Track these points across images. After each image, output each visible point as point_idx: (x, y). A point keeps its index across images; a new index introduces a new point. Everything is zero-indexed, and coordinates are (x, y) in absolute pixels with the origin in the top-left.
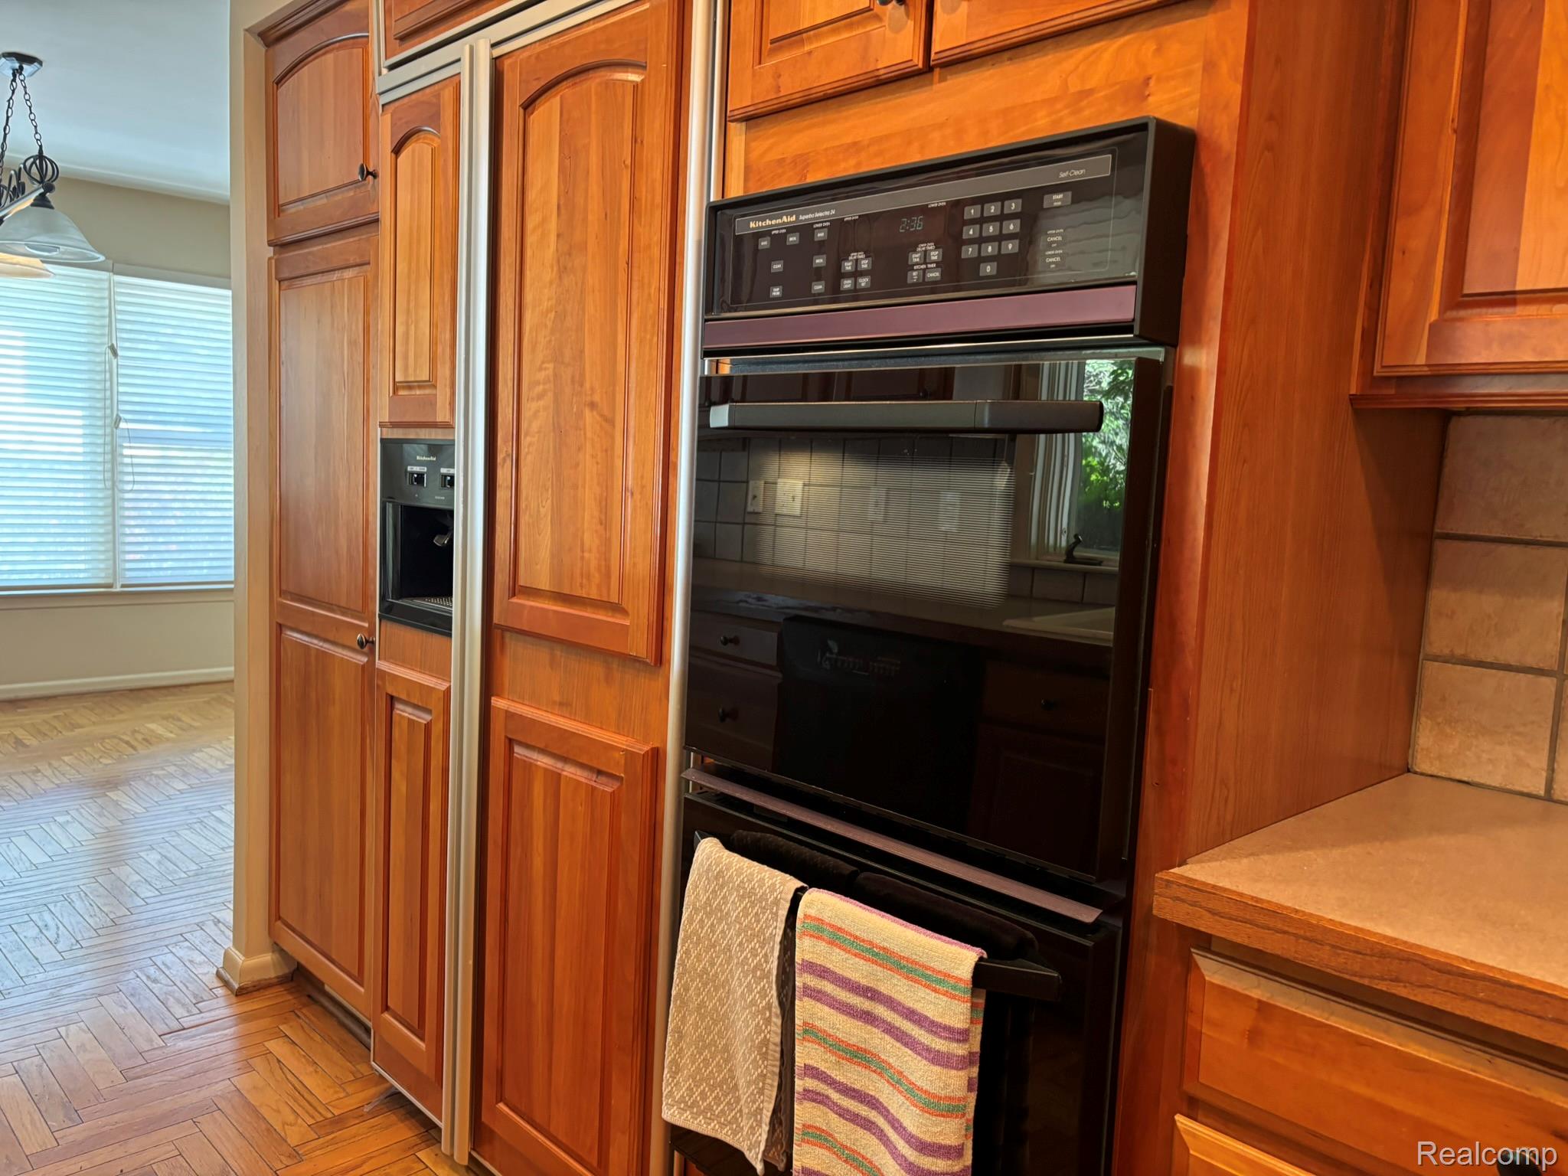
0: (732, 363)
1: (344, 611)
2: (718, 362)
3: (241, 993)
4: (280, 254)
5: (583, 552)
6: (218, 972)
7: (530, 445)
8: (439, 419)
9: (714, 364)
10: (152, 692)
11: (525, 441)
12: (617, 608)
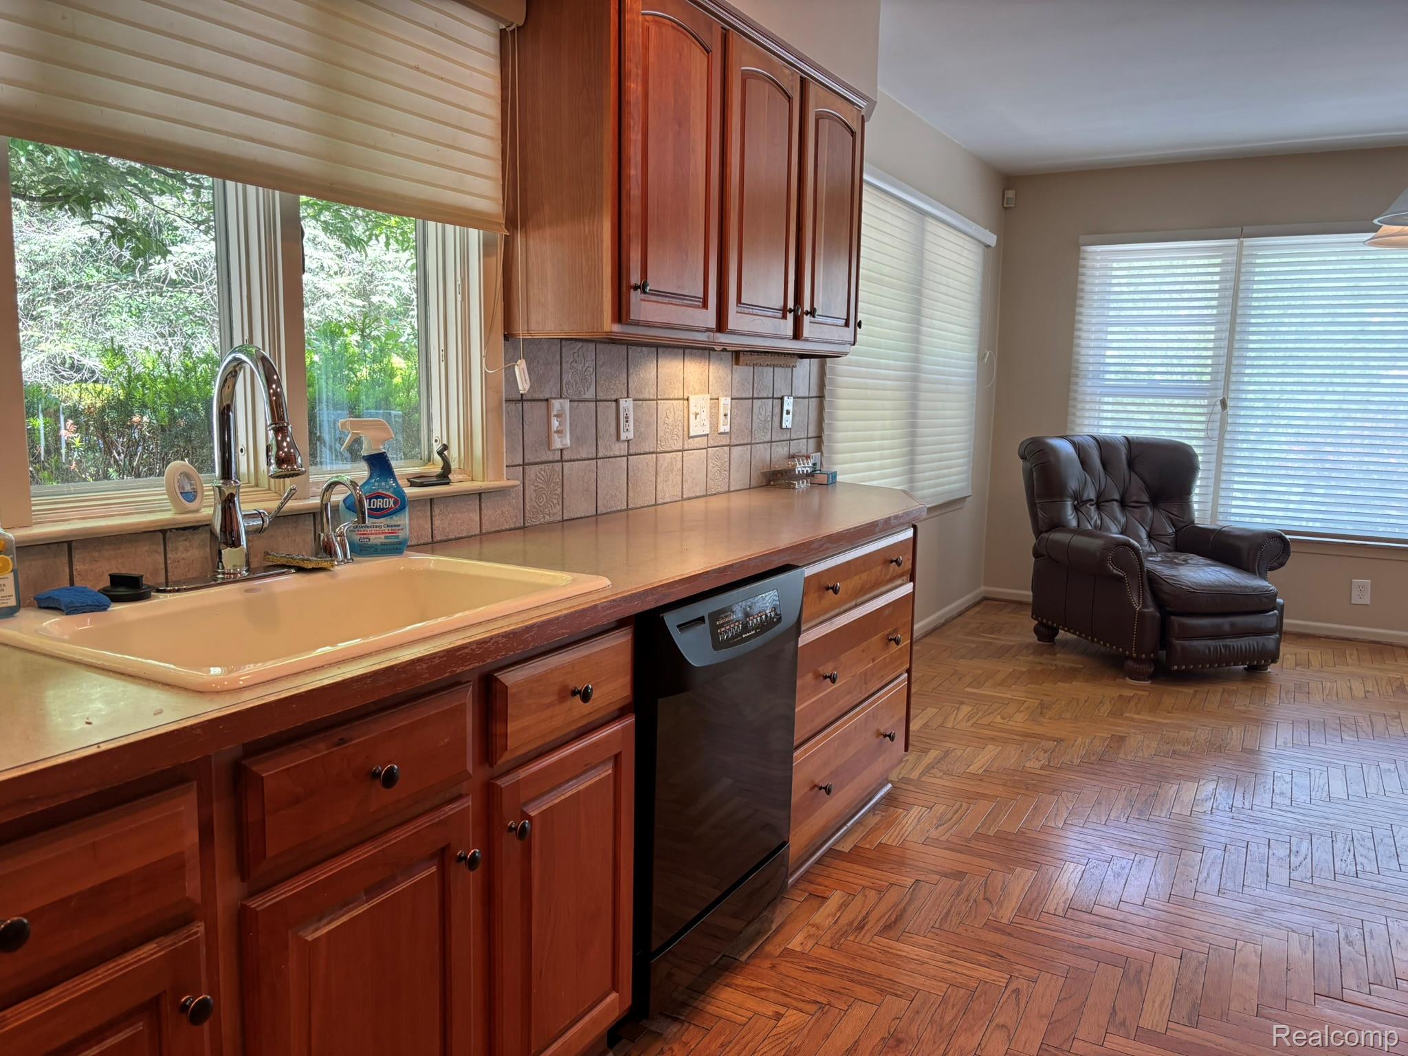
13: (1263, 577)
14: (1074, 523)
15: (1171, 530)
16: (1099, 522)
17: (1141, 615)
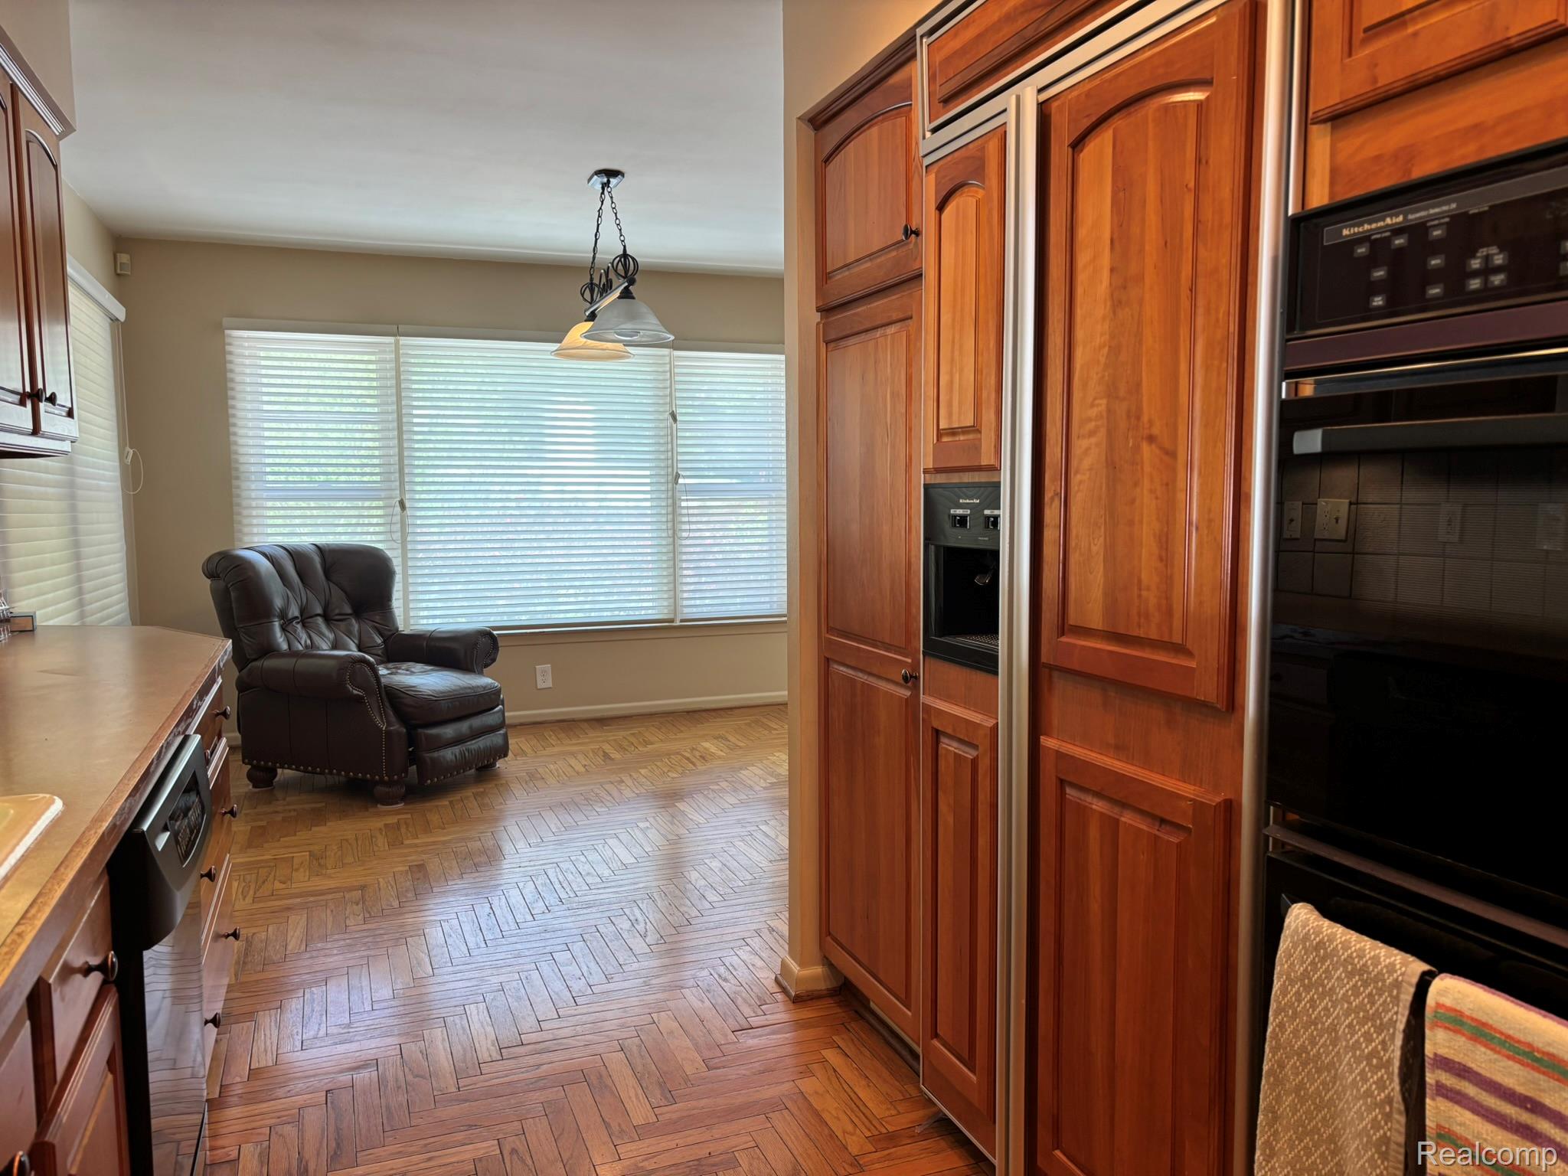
0: (1317, 383)
1: (888, 647)
2: (1297, 383)
3: (798, 1000)
4: (827, 318)
5: (1140, 589)
6: (776, 978)
7: (1081, 482)
8: (984, 462)
9: (1293, 386)
10: (704, 714)
11: (1075, 479)
12: (1180, 649)
13: (481, 673)
14: (285, 646)
15: (379, 640)
16: (309, 642)
17: (388, 733)
